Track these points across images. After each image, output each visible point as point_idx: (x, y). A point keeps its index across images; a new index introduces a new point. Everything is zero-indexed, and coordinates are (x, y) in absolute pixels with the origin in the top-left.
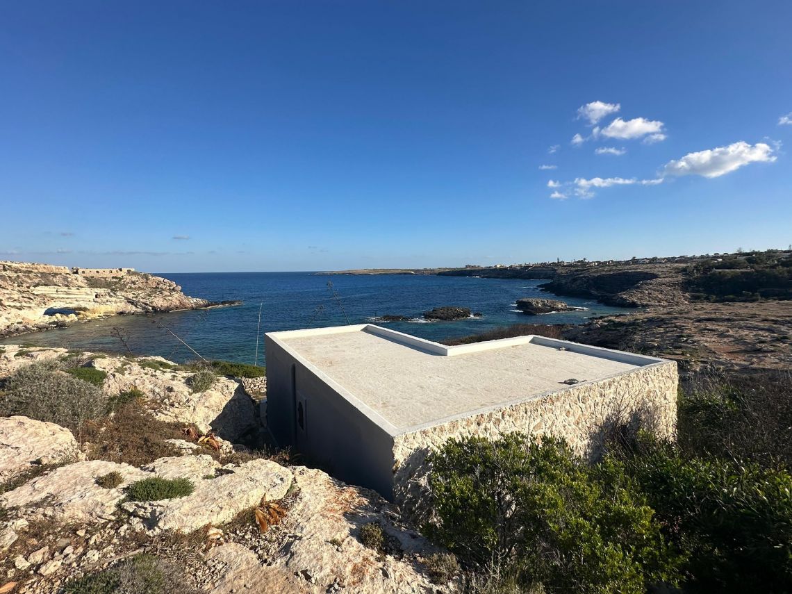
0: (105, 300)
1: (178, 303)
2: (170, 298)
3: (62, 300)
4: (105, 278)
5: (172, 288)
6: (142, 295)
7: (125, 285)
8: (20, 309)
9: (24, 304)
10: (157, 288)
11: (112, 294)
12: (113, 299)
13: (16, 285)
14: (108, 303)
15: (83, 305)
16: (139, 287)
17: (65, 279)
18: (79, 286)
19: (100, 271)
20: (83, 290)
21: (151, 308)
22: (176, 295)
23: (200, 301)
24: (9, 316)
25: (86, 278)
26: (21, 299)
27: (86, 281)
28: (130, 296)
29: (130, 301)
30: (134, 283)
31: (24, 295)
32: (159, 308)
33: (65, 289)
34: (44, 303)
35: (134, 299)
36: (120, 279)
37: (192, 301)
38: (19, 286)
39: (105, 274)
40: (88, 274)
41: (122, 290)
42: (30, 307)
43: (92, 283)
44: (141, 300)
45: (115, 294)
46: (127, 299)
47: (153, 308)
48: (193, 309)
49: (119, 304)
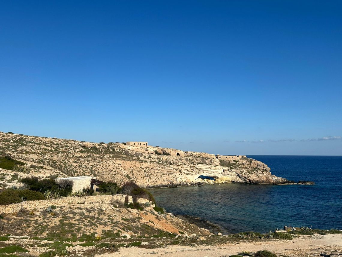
0: (226, 173)
1: (265, 179)
2: (261, 175)
3: (207, 172)
4: (229, 161)
5: (265, 169)
6: (245, 172)
7: (238, 165)
8: (188, 175)
9: (190, 173)
10: (256, 168)
11: (230, 170)
12: (230, 173)
13: (190, 163)
14: (228, 175)
15: (216, 175)
16: (246, 167)
17: (211, 161)
18: (216, 165)
19: (228, 157)
20: (217, 167)
21: (248, 181)
22: (265, 173)
23: (280, 179)
24: (182, 177)
25: (221, 161)
26: (190, 170)
27: (220, 162)
28: (239, 172)
29: (238, 175)
30: (243, 164)
31: (191, 168)
32: (252, 181)
33: (209, 166)
34: (199, 173)
35: (240, 174)
36: (237, 162)
37: (275, 178)
38: (191, 164)
39: (230, 159)
40: (222, 159)
41: (235, 168)
42: (192, 174)
43: (223, 163)
44: (243, 175)
45: (231, 170)
46: (237, 173)
47: (249, 180)
48: (273, 184)
49: (233, 176)
